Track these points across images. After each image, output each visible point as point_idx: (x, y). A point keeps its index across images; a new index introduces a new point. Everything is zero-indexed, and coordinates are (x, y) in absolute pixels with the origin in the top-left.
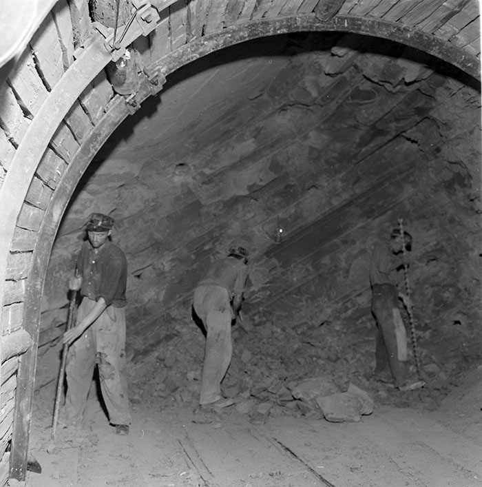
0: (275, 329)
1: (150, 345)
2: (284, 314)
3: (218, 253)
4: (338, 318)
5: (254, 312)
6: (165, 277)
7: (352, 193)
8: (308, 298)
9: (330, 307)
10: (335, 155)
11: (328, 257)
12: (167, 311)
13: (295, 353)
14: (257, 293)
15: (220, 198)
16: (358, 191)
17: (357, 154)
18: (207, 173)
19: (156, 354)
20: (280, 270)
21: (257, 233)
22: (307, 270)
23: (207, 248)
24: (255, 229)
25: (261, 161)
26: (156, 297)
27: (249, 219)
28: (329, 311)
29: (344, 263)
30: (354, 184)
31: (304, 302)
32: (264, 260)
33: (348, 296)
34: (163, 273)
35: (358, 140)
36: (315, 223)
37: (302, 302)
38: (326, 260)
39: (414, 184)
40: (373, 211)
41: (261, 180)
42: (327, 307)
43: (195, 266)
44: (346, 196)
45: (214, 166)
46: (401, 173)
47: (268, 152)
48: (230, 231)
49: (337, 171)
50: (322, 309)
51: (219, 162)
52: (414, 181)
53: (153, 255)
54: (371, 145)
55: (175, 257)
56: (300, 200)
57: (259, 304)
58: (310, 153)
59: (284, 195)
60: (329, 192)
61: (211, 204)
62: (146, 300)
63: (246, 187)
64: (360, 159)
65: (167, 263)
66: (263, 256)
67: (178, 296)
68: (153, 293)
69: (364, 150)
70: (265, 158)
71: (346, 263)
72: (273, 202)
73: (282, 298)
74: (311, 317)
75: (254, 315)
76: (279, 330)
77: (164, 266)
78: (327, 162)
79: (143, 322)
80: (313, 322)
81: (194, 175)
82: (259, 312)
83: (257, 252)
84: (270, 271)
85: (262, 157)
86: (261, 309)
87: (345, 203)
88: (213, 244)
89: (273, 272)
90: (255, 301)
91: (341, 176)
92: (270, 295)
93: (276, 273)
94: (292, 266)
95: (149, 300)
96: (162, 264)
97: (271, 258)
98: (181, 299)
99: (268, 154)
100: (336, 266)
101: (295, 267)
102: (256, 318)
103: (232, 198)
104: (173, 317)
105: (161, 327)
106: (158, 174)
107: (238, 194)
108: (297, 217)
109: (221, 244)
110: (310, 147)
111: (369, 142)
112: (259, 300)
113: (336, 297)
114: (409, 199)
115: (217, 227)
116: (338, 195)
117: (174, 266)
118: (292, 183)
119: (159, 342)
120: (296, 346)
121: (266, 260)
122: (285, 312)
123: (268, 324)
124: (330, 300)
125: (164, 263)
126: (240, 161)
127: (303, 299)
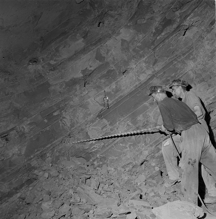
0: (109, 168)
1: (14, 189)
2: (115, 158)
3: (64, 118)
4: (153, 157)
5: (93, 158)
6: (26, 137)
7: (153, 70)
8: (131, 145)
9: (147, 150)
10: (139, 44)
11: (141, 115)
12: (29, 162)
13: (126, 183)
14: (94, 145)
15: (63, 80)
16: (157, 69)
17: (154, 41)
18: (52, 64)
19: (19, 195)
20: (109, 127)
21: (91, 102)
22: (128, 125)
23: (55, 114)
24: (89, 100)
25: (89, 53)
26: (19, 152)
27: (85, 95)
28: (146, 153)
29: (152, 119)
30: (154, 64)
31: (128, 148)
32: (97, 121)
33: (158, 141)
34: (24, 134)
35: (154, 31)
36: (130, 94)
37: (127, 148)
38: (140, 118)
39: (194, 59)
40: (169, 80)
41: (91, 67)
42: (145, 150)
43: (48, 128)
44: (150, 72)
45: (57, 59)
46: (184, 54)
47: (94, 47)
48: (72, 103)
49: (142, 56)
50: (142, 152)
51: (60, 56)
52: (194, 58)
53: (15, 120)
54: (163, 34)
55: (32, 121)
56: (118, 80)
57: (96, 152)
58: (122, 45)
59: (107, 77)
60: (137, 72)
61: (57, 84)
62: (11, 154)
63: (80, 71)
64: (157, 45)
65: (26, 126)
66: (96, 118)
67: (36, 150)
68: (17, 150)
69: (158, 38)
70: (91, 51)
71: (154, 119)
72: (101, 82)
73: (113, 146)
74: (134, 158)
75: (94, 161)
76: (113, 169)
77: (24, 129)
78: (134, 50)
79: (9, 171)
80: (136, 162)
81: (43, 65)
82: (97, 158)
83: (92, 116)
84: (102, 129)
85: (89, 51)
86: (98, 155)
87: (149, 77)
88: (61, 111)
89: (104, 129)
90: (93, 151)
91: (144, 59)
92: (104, 146)
93: (106, 130)
94: (118, 123)
95: (13, 154)
96: (23, 127)
97: (102, 119)
98: (38, 152)
99: (94, 49)
100: (147, 121)
101: (119, 124)
102: (95, 163)
103: (71, 80)
104: (32, 166)
105: (24, 174)
106: (16, 64)
107: (75, 77)
108: (117, 90)
109: (66, 111)
110: (122, 40)
111: (162, 31)
112: (96, 149)
113: (150, 142)
114: (191, 70)
115: (62, 100)
116: (144, 72)
117: (32, 129)
118: (112, 69)
119: (22, 186)
120: (126, 178)
121: (99, 121)
122: (116, 157)
123: (104, 166)
124: (146, 145)
125: (24, 127)
126: (75, 54)
127: (127, 146)
